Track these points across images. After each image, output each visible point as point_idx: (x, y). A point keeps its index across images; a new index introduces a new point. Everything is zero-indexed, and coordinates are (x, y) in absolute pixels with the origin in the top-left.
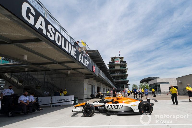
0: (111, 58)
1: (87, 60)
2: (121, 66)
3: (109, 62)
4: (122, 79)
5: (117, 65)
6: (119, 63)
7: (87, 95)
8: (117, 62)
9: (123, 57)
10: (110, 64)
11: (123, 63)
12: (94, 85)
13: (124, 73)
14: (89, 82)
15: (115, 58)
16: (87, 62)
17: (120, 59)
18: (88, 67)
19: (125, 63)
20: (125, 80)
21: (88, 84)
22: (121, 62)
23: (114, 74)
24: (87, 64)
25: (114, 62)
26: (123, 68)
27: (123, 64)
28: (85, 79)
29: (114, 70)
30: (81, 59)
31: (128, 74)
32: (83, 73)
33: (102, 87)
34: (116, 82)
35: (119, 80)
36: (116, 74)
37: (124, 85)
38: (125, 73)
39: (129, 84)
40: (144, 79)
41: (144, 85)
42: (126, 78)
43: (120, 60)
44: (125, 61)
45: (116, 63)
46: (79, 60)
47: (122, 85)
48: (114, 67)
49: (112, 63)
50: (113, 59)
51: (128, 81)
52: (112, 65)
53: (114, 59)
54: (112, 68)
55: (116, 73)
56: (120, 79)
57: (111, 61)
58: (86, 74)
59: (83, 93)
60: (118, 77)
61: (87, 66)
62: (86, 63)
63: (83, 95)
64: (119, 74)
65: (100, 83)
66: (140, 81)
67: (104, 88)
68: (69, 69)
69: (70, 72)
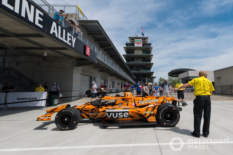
0: (130, 38)
1: (70, 35)
2: (144, 51)
3: (126, 44)
4: (145, 69)
5: (138, 48)
6: (141, 45)
7: (79, 92)
8: (138, 44)
9: (147, 38)
10: (128, 47)
11: (147, 46)
12: (93, 76)
13: (147, 61)
14: (83, 71)
15: (136, 38)
16: (70, 37)
17: (143, 40)
18: (73, 46)
19: (149, 46)
20: (148, 71)
21: (81, 74)
22: (143, 45)
23: (133, 62)
24: (71, 42)
25: (133, 45)
26: (147, 54)
27: (147, 49)
28: (75, 67)
29: (132, 55)
30: (56, 32)
31: (153, 63)
32: (72, 57)
33: (110, 79)
34: (135, 74)
35: (139, 70)
36: (135, 62)
37: (147, 79)
38: (150, 61)
39: (155, 77)
40: (172, 71)
41: (174, 79)
42: (150, 69)
43: (143, 42)
44: (150, 44)
45: (136, 45)
46: (51, 32)
47: (144, 78)
48: (133, 52)
49: (131, 46)
50: (132, 39)
51: (153, 73)
52: (130, 48)
53: (134, 40)
54: (131, 53)
55: (135, 60)
56: (141, 69)
57: (130, 43)
58: (77, 58)
59: (72, 88)
60: (139, 67)
61: (70, 44)
62: (69, 39)
63: (71, 91)
64: (140, 62)
65: (106, 73)
66: (168, 74)
67: (113, 82)
68: (42, 48)
69: (47, 54)
